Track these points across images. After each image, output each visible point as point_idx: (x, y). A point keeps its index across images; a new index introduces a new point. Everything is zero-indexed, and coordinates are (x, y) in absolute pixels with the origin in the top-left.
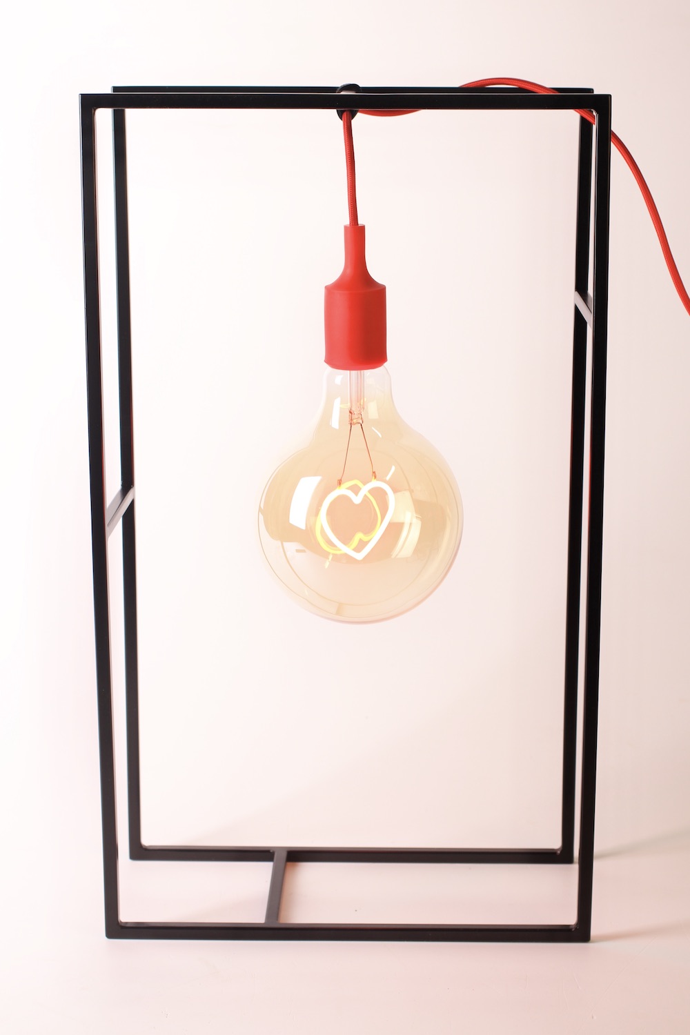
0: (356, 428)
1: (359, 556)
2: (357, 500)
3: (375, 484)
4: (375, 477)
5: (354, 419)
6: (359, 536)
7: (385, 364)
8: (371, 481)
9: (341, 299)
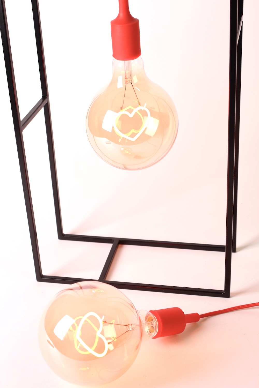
0: (129, 85)
1: (133, 139)
2: (131, 115)
3: (140, 108)
4: (140, 105)
5: (128, 80)
6: (133, 131)
7: (141, 56)
8: (138, 107)
9: (119, 28)
